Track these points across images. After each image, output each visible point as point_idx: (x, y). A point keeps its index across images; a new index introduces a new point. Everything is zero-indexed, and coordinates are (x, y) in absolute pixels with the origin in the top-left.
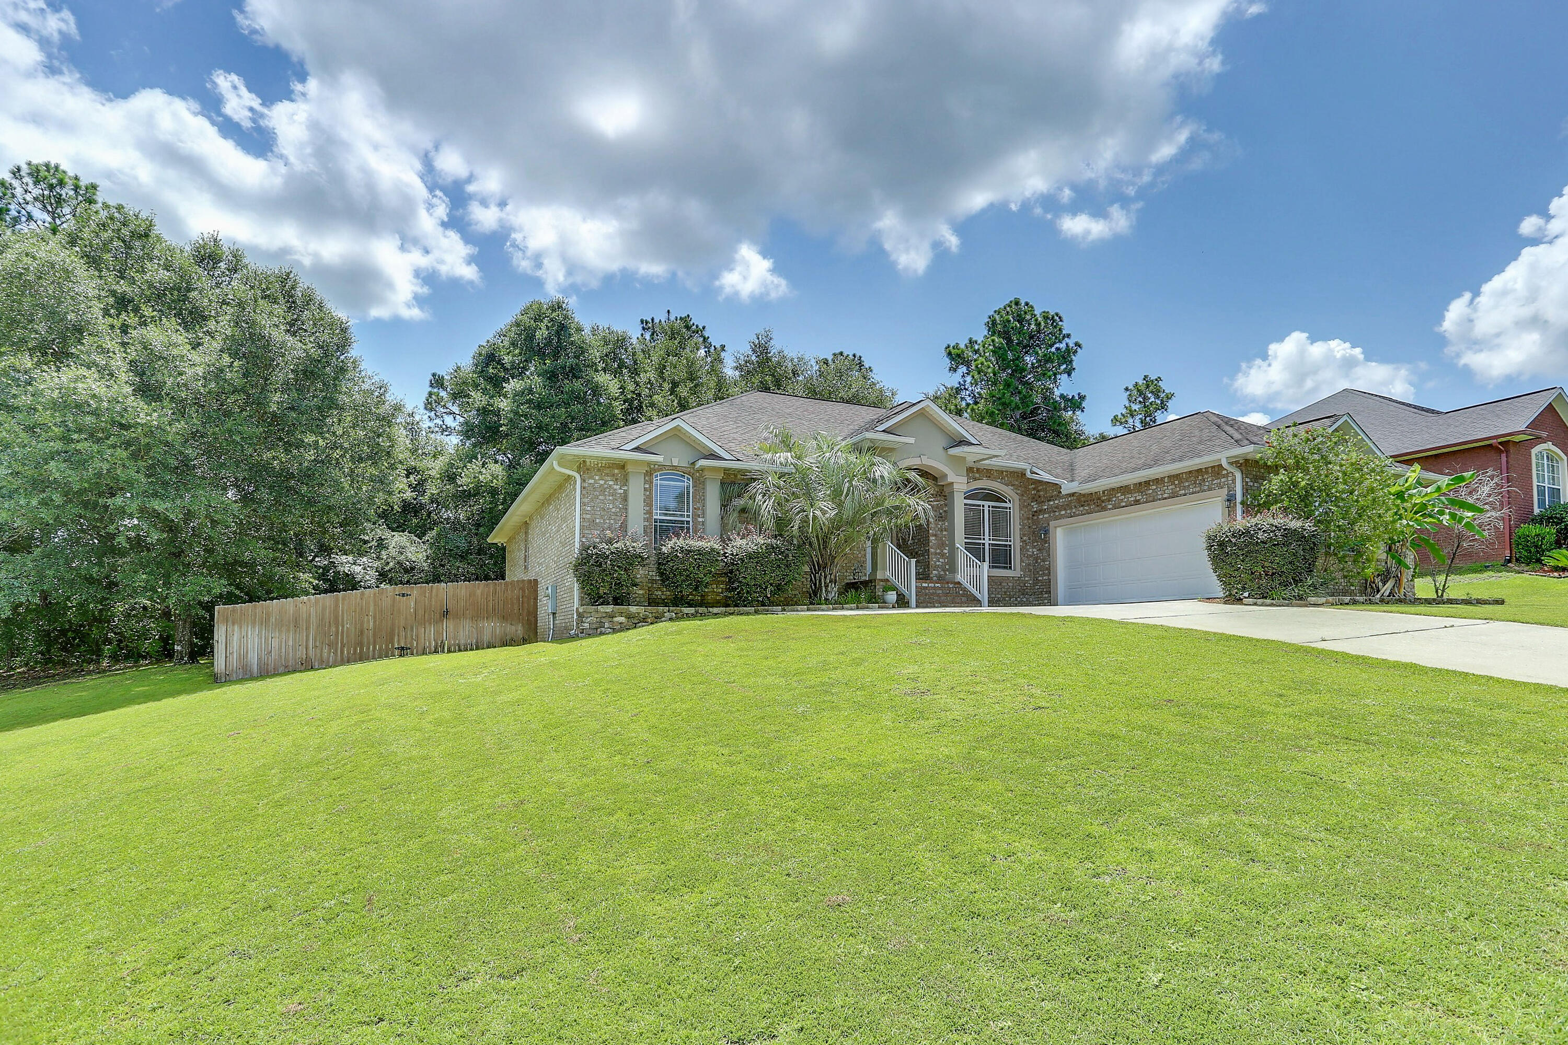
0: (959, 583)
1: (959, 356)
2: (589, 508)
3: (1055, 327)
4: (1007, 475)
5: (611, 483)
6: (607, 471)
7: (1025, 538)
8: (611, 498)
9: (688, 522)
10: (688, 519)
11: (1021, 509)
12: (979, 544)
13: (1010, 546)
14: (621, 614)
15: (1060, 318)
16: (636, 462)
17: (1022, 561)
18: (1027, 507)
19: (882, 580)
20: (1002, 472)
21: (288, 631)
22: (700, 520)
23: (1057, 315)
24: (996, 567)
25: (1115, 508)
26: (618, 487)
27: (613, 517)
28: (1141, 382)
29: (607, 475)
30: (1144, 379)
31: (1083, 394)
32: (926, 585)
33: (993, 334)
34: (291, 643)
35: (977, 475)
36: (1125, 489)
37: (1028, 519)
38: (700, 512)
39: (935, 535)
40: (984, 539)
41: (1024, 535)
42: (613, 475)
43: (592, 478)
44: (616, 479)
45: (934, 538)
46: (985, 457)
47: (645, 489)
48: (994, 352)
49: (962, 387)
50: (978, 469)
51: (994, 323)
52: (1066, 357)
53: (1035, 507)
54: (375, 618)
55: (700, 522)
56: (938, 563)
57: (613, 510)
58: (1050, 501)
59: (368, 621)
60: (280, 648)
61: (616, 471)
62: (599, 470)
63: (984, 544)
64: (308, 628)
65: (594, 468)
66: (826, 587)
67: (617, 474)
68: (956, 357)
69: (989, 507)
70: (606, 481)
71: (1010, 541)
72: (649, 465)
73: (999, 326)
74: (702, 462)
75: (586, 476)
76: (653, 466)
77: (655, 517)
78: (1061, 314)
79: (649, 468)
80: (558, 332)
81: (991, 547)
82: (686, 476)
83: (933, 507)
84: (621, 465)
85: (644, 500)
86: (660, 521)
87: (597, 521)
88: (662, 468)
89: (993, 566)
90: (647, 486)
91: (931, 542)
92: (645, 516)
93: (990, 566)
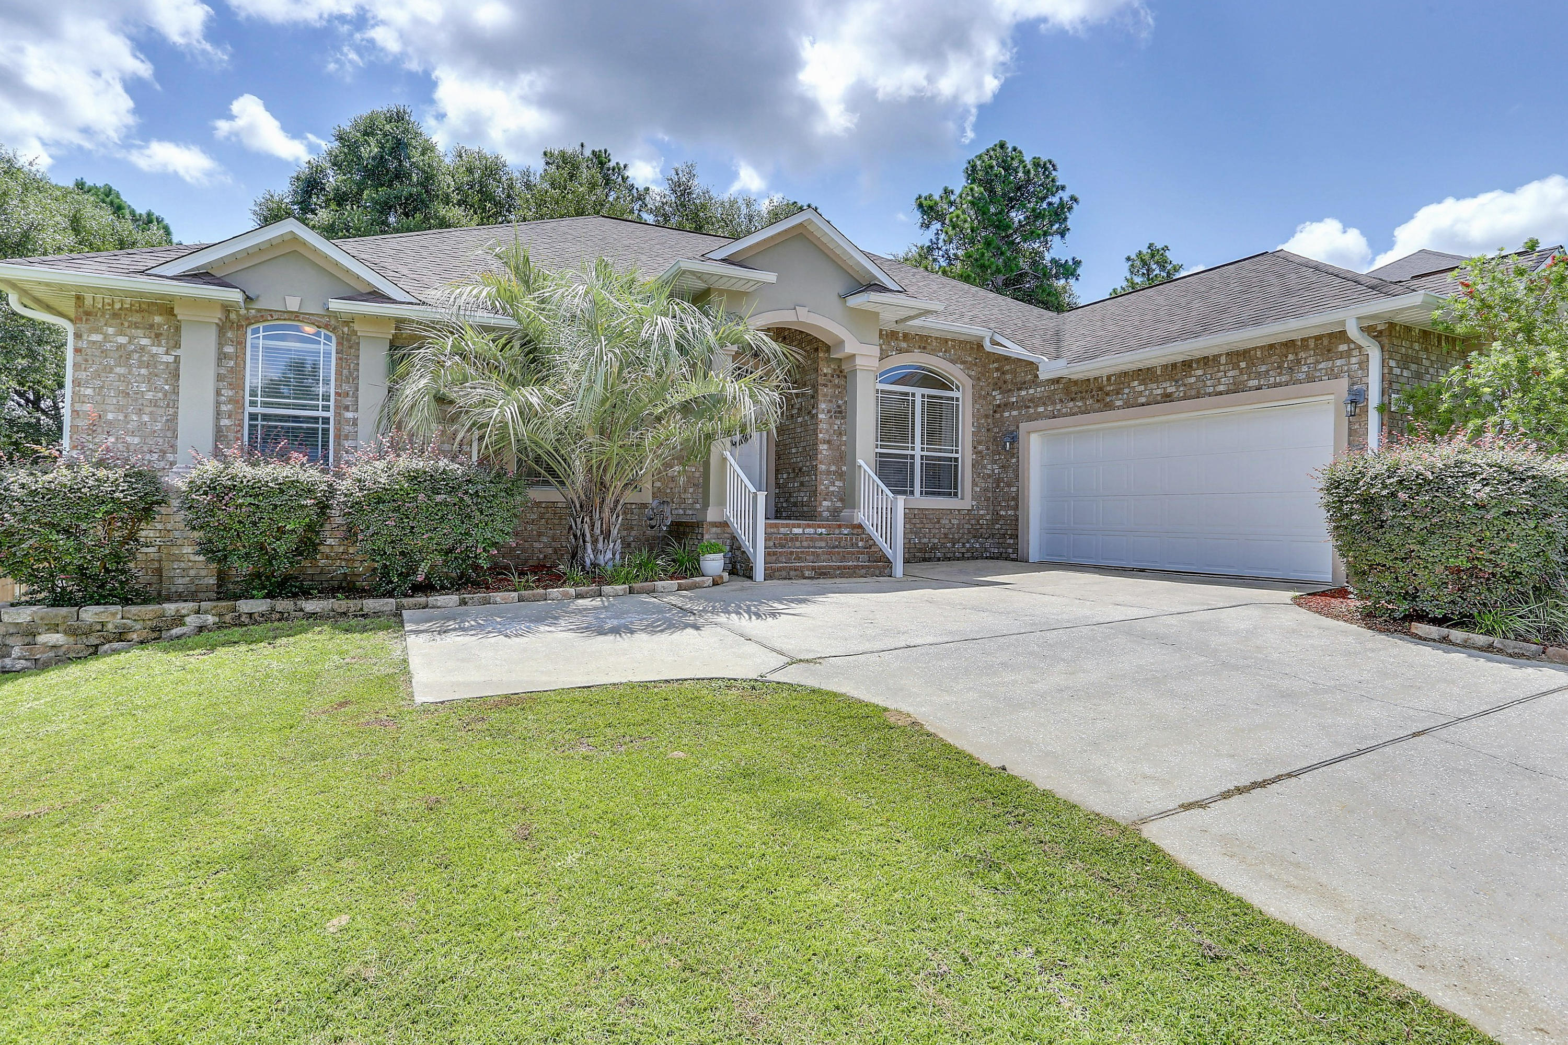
0: (860, 526)
1: (931, 208)
2: (89, 391)
3: (1047, 177)
4: (954, 347)
5: (145, 342)
6: (136, 318)
7: (980, 448)
8: (143, 371)
9: (326, 421)
10: (325, 414)
11: (975, 402)
12: (905, 456)
13: (956, 459)
14: (54, 628)
15: (1053, 166)
16: (195, 302)
17: (974, 484)
18: (985, 398)
19: (715, 524)
20: (946, 341)
22: (349, 415)
23: (1050, 162)
24: (933, 493)
25: (1128, 405)
26: (161, 350)
27: (147, 410)
28: (1145, 251)
29: (136, 326)
30: (1149, 248)
31: (1078, 259)
32: (800, 531)
33: (973, 181)
35: (904, 345)
36: (1145, 375)
37: (987, 416)
38: (348, 401)
39: (829, 442)
40: (913, 449)
41: (979, 443)
42: (151, 326)
43: (97, 330)
44: (158, 336)
45: (825, 447)
46: (912, 313)
47: (222, 357)
48: (973, 203)
49: (935, 246)
50: (906, 336)
51: (974, 167)
52: (1059, 214)
53: (998, 398)
55: (347, 420)
56: (832, 489)
57: (149, 396)
58: (1019, 389)
61: (158, 319)
62: (115, 315)
63: (913, 457)
65: (102, 310)
66: (595, 542)
67: (160, 326)
68: (929, 211)
69: (923, 396)
70: (132, 338)
71: (957, 452)
72: (227, 308)
73: (980, 173)
74: (336, 305)
75: (83, 327)
76: (243, 312)
77: (253, 410)
78: (1055, 161)
79: (233, 316)
80: (393, 150)
81: (924, 462)
82: (323, 331)
83: (825, 395)
84: (167, 307)
85: (220, 378)
86: (266, 417)
87: (110, 416)
88: (264, 315)
89: (927, 493)
90: (229, 349)
91: (821, 453)
92: (224, 408)
93: (922, 493)
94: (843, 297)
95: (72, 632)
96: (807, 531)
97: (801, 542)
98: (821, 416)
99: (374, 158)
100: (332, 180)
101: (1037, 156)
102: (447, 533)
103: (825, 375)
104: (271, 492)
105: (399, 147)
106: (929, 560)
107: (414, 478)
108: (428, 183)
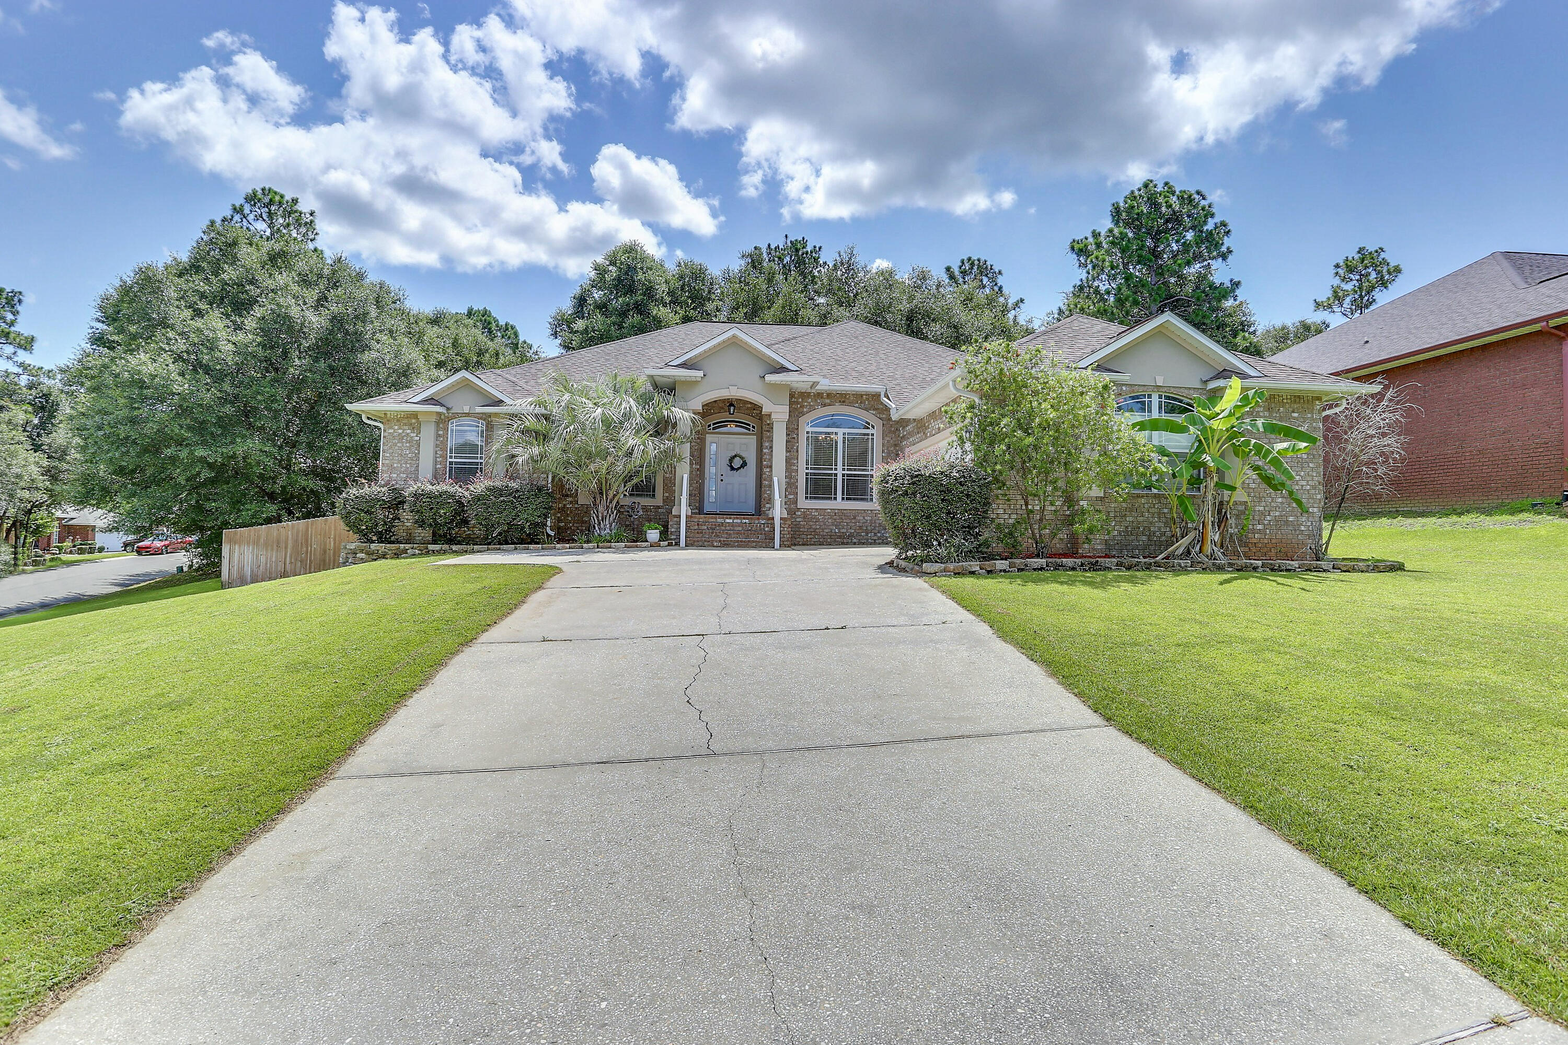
2: (388, 455)
3: (1196, 207)
4: (868, 399)
5: (409, 431)
6: (405, 422)
8: (407, 445)
9: (482, 464)
10: (481, 461)
11: (884, 436)
12: (831, 475)
13: (871, 476)
14: (362, 551)
15: (1202, 196)
16: (426, 413)
18: (894, 432)
20: (862, 396)
21: (272, 550)
22: (490, 461)
23: (1198, 193)
24: (852, 499)
26: (414, 435)
27: (409, 462)
28: (1355, 256)
29: (405, 424)
30: (1359, 252)
31: (1236, 279)
32: (731, 521)
33: (1117, 222)
34: (274, 560)
35: (828, 401)
37: (895, 445)
39: (770, 467)
40: (836, 469)
42: (411, 424)
43: (391, 428)
44: (413, 428)
46: (809, 383)
47: (438, 436)
48: (1114, 243)
49: (1086, 284)
50: (829, 394)
51: (1118, 209)
52: (1210, 241)
53: (900, 432)
54: (335, 540)
55: (489, 463)
56: (770, 496)
57: (409, 455)
58: (906, 426)
59: (330, 543)
60: (266, 564)
61: (412, 421)
62: (398, 421)
63: (836, 475)
64: (286, 548)
65: (394, 419)
66: (600, 524)
67: (415, 423)
68: (1080, 250)
69: (844, 434)
70: (404, 430)
71: (871, 471)
72: (439, 414)
73: (1124, 214)
74: (479, 410)
75: (387, 426)
76: (447, 415)
77: (451, 460)
78: (1204, 191)
79: (443, 417)
81: (845, 478)
82: (481, 421)
84: (415, 415)
85: (437, 446)
86: (456, 463)
87: (395, 465)
88: (456, 416)
89: (847, 499)
90: (441, 433)
92: (438, 460)
93: (843, 499)
94: (762, 378)
95: (367, 553)
96: (735, 521)
98: (764, 451)
99: (615, 279)
100: (597, 295)
101: (1183, 189)
102: (506, 516)
103: (764, 428)
104: (436, 497)
105: (630, 270)
106: (847, 544)
107: (488, 489)
108: (649, 292)
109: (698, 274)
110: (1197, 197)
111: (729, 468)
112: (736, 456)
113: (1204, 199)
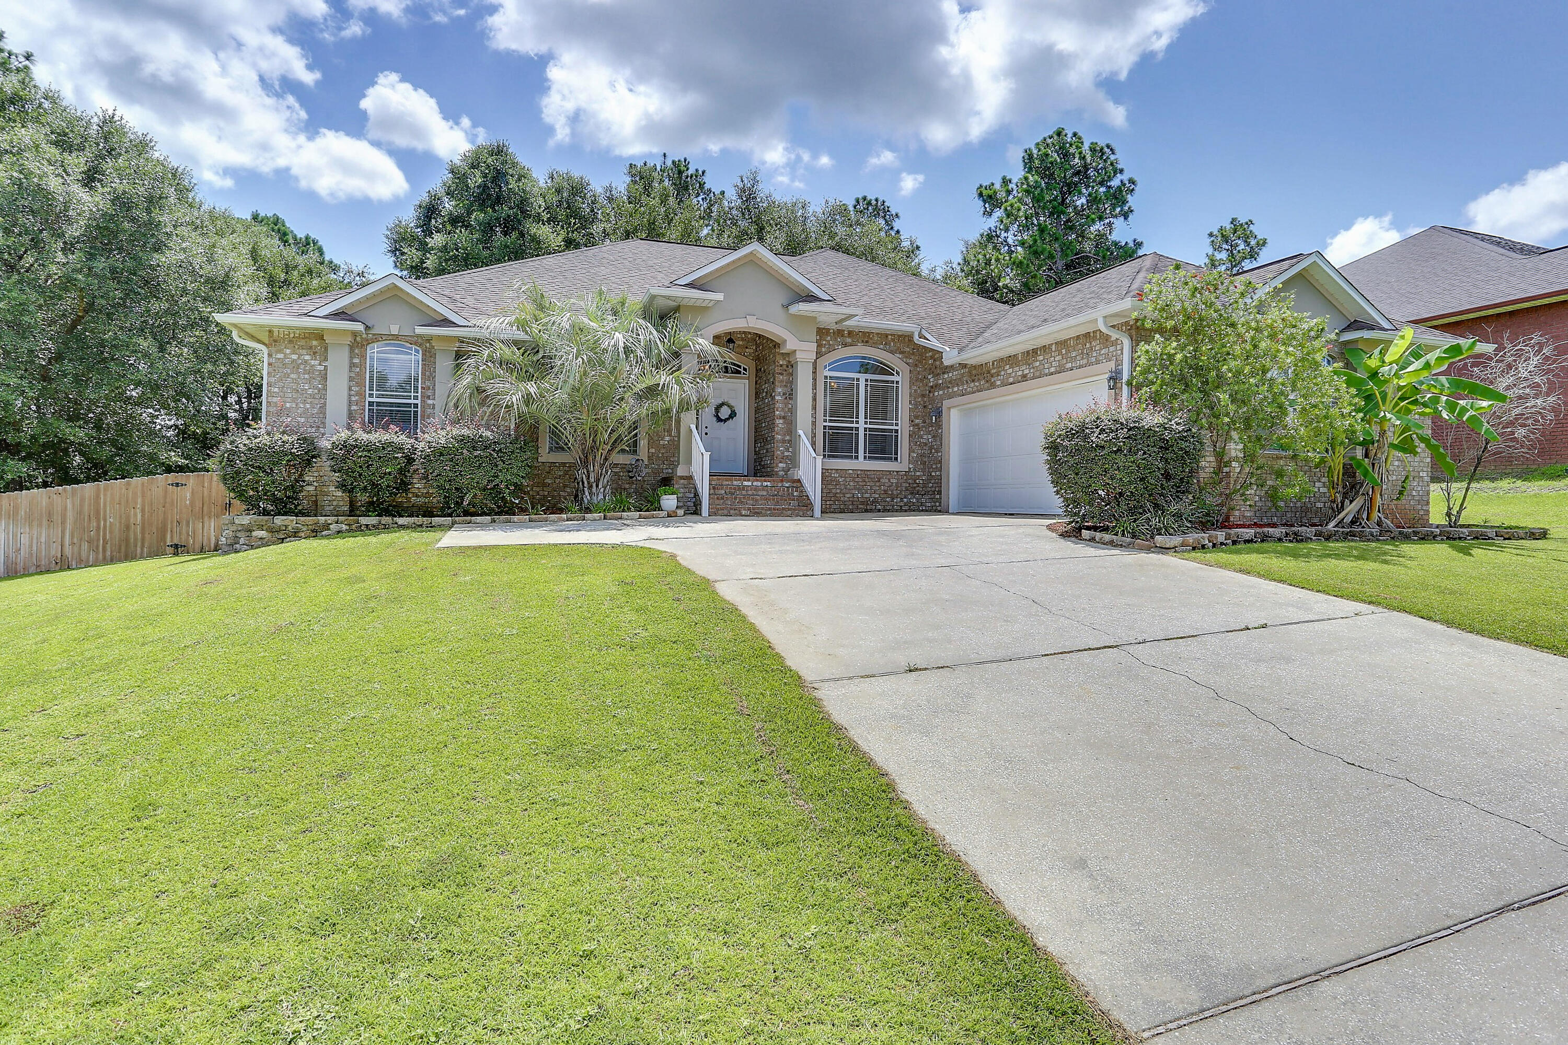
0: (799, 481)
1: (990, 197)
2: (276, 390)
3: (1105, 161)
4: (893, 340)
5: (307, 357)
6: (302, 343)
7: (917, 421)
8: (306, 376)
9: (416, 406)
10: (415, 402)
11: (912, 383)
12: (851, 429)
13: (897, 431)
15: (1111, 150)
16: (335, 331)
17: (911, 450)
18: (922, 380)
19: (682, 478)
20: (887, 336)
21: (40, 525)
22: (430, 402)
23: (1108, 146)
24: (875, 458)
25: (1004, 385)
26: (317, 362)
27: (309, 401)
28: (1228, 226)
29: (302, 348)
30: (1232, 223)
31: (1139, 240)
32: (750, 483)
33: (1030, 170)
34: (43, 540)
35: (849, 340)
37: (923, 396)
38: (429, 393)
39: (784, 418)
40: (857, 422)
41: (917, 417)
42: (311, 348)
43: (280, 351)
44: (315, 353)
45: (781, 421)
46: (843, 317)
47: (352, 365)
48: (1027, 191)
49: (994, 234)
50: (850, 333)
51: (1031, 156)
52: (1118, 197)
53: (932, 380)
54: (143, 511)
55: (429, 405)
56: (786, 454)
57: (310, 391)
58: (944, 373)
59: (135, 515)
60: (31, 546)
61: (315, 343)
62: (290, 341)
63: (857, 429)
64: (63, 523)
65: (284, 339)
66: (590, 487)
67: (316, 347)
68: (989, 199)
69: (867, 380)
70: (300, 355)
71: (897, 425)
72: (355, 334)
73: (1037, 162)
74: (420, 330)
75: (273, 349)
76: (364, 336)
77: (371, 400)
78: (1114, 145)
79: (358, 339)
80: (495, 180)
81: (868, 433)
82: (414, 347)
83: (782, 381)
84: (319, 335)
85: (351, 379)
86: (379, 404)
87: (288, 405)
88: (378, 338)
89: (870, 458)
90: (356, 361)
91: (778, 426)
92: (353, 399)
93: (865, 457)
94: (786, 307)
95: (271, 531)
96: (755, 484)
97: (747, 491)
98: (777, 398)
99: (479, 187)
100: (448, 205)
101: (1095, 141)
102: (482, 477)
103: (781, 366)
104: (377, 450)
105: (498, 176)
106: (871, 511)
107: (462, 440)
108: (523, 205)
109: (578, 189)
110: (1106, 149)
111: (715, 419)
112: (722, 404)
113: (1113, 153)
